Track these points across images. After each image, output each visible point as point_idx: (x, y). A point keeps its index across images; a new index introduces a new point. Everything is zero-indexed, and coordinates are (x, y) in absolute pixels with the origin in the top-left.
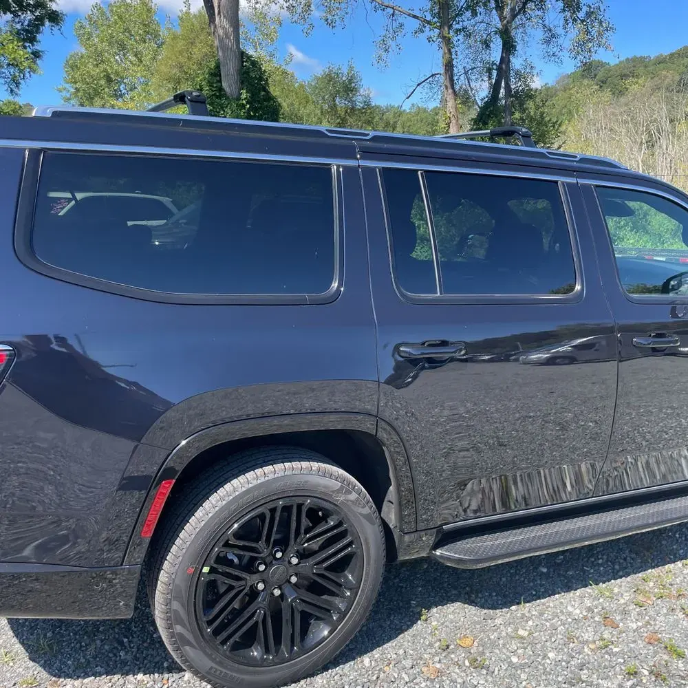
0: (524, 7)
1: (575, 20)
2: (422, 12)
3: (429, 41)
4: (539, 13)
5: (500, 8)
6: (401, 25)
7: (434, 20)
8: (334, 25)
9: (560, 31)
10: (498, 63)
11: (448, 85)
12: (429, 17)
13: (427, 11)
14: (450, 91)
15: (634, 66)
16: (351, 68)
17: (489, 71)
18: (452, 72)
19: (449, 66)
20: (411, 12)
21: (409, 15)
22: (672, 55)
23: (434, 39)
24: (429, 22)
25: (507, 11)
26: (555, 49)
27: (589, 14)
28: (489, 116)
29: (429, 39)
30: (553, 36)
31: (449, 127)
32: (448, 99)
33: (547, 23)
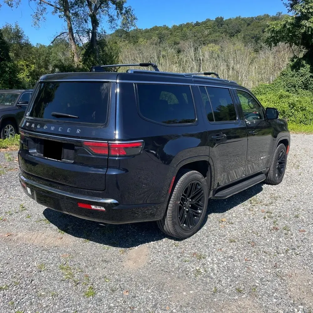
0: (100, 6)
1: (121, 14)
2: (55, 3)
3: (60, 17)
4: (106, 9)
5: (90, 4)
6: (45, 9)
7: (61, 8)
8: (12, 6)
9: (115, 17)
10: (92, 30)
11: (71, 38)
12: (58, 6)
13: (57, 3)
14: (72, 41)
15: (137, 33)
16: (17, 26)
17: (88, 33)
18: (72, 32)
19: (71, 29)
20: (50, 3)
21: (48, 4)
22: (151, 29)
23: (62, 16)
24: (59, 8)
25: (93, 7)
26: (114, 25)
27: (127, 12)
28: (90, 53)
29: (60, 16)
30: (113, 19)
31: (74, 57)
32: (72, 45)
33: (110, 13)
